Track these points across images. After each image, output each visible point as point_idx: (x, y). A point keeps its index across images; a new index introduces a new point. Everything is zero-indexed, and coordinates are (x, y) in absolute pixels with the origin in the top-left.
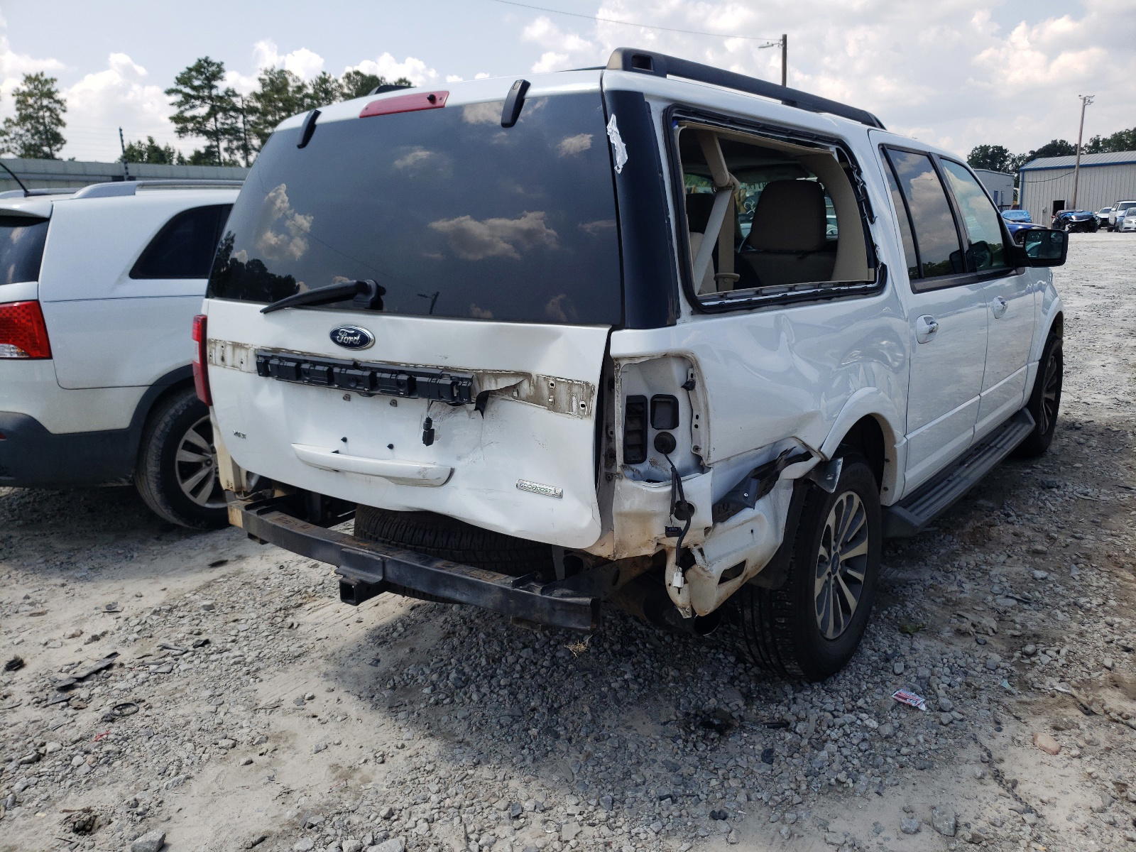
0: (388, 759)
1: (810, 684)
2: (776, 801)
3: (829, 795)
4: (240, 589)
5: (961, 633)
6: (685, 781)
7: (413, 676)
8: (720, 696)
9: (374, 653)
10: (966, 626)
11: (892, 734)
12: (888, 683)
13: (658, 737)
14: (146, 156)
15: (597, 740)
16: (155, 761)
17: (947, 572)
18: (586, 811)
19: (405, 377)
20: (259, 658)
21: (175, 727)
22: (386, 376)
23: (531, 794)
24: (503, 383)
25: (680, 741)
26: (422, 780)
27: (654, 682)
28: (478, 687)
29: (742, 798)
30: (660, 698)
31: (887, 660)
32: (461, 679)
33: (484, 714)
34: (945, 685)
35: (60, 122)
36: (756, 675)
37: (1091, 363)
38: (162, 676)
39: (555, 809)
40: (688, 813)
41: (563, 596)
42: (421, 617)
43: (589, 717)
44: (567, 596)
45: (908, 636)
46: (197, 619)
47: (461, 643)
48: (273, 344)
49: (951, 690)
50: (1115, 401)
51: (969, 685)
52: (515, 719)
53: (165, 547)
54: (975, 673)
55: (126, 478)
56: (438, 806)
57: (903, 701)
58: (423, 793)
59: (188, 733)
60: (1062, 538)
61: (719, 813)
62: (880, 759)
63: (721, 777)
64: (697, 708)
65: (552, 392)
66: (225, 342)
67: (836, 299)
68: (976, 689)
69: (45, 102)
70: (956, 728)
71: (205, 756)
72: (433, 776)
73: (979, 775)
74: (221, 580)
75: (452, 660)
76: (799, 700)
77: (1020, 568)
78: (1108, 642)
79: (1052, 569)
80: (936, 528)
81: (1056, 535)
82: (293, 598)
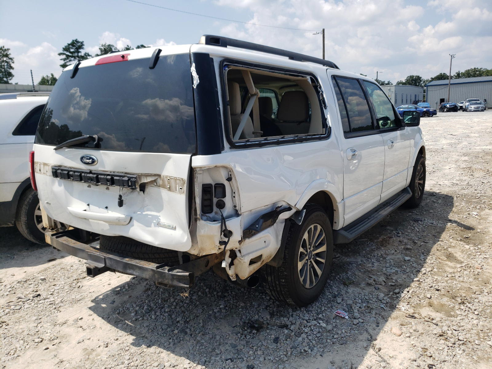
0: (109, 345)
1: (300, 308)
2: (276, 360)
3: (300, 357)
4: (59, 271)
5: (369, 285)
6: (238, 352)
7: (128, 308)
8: (260, 314)
9: (113, 298)
10: (371, 281)
11: (331, 329)
12: (334, 307)
13: (230, 333)
14: (50, 82)
15: (203, 335)
16: (5, 349)
17: (368, 258)
18: (193, 366)
19: (109, 177)
20: (61, 302)
21: (17, 333)
22: (102, 177)
23: (169, 359)
24: (149, 179)
25: (239, 335)
26: (122, 354)
27: (233, 309)
28: (155, 313)
29: (262, 359)
30: (234, 316)
31: (335, 297)
32: (148, 309)
33: (156, 324)
34: (358, 308)
35: (11, 68)
36: (277, 305)
37: (445, 167)
38: (16, 311)
39: (179, 366)
40: (237, 366)
41: (178, 272)
42: (137, 282)
43: (201, 325)
44: (179, 272)
45: (346, 286)
46: (37, 285)
47: (152, 293)
48: (59, 164)
49: (360, 310)
50: (452, 184)
51: (368, 307)
52: (169, 326)
53: (29, 253)
54: (372, 302)
55: (11, 223)
56: (128, 366)
57: (339, 315)
58: (122, 360)
59: (22, 336)
60: (419, 242)
61: (251, 366)
62: (325, 341)
63: (254, 350)
64: (249, 320)
65: (169, 183)
66: (41, 163)
67: (305, 142)
68: (371, 309)
69: (5, 59)
70: (360, 326)
71: (28, 347)
72: (128, 352)
73: (365, 346)
74: (52, 267)
75: (146, 301)
76: (294, 315)
77: (399, 256)
78: (430, 287)
79: (413, 256)
80: (366, 239)
81: (417, 242)
82: (82, 274)
